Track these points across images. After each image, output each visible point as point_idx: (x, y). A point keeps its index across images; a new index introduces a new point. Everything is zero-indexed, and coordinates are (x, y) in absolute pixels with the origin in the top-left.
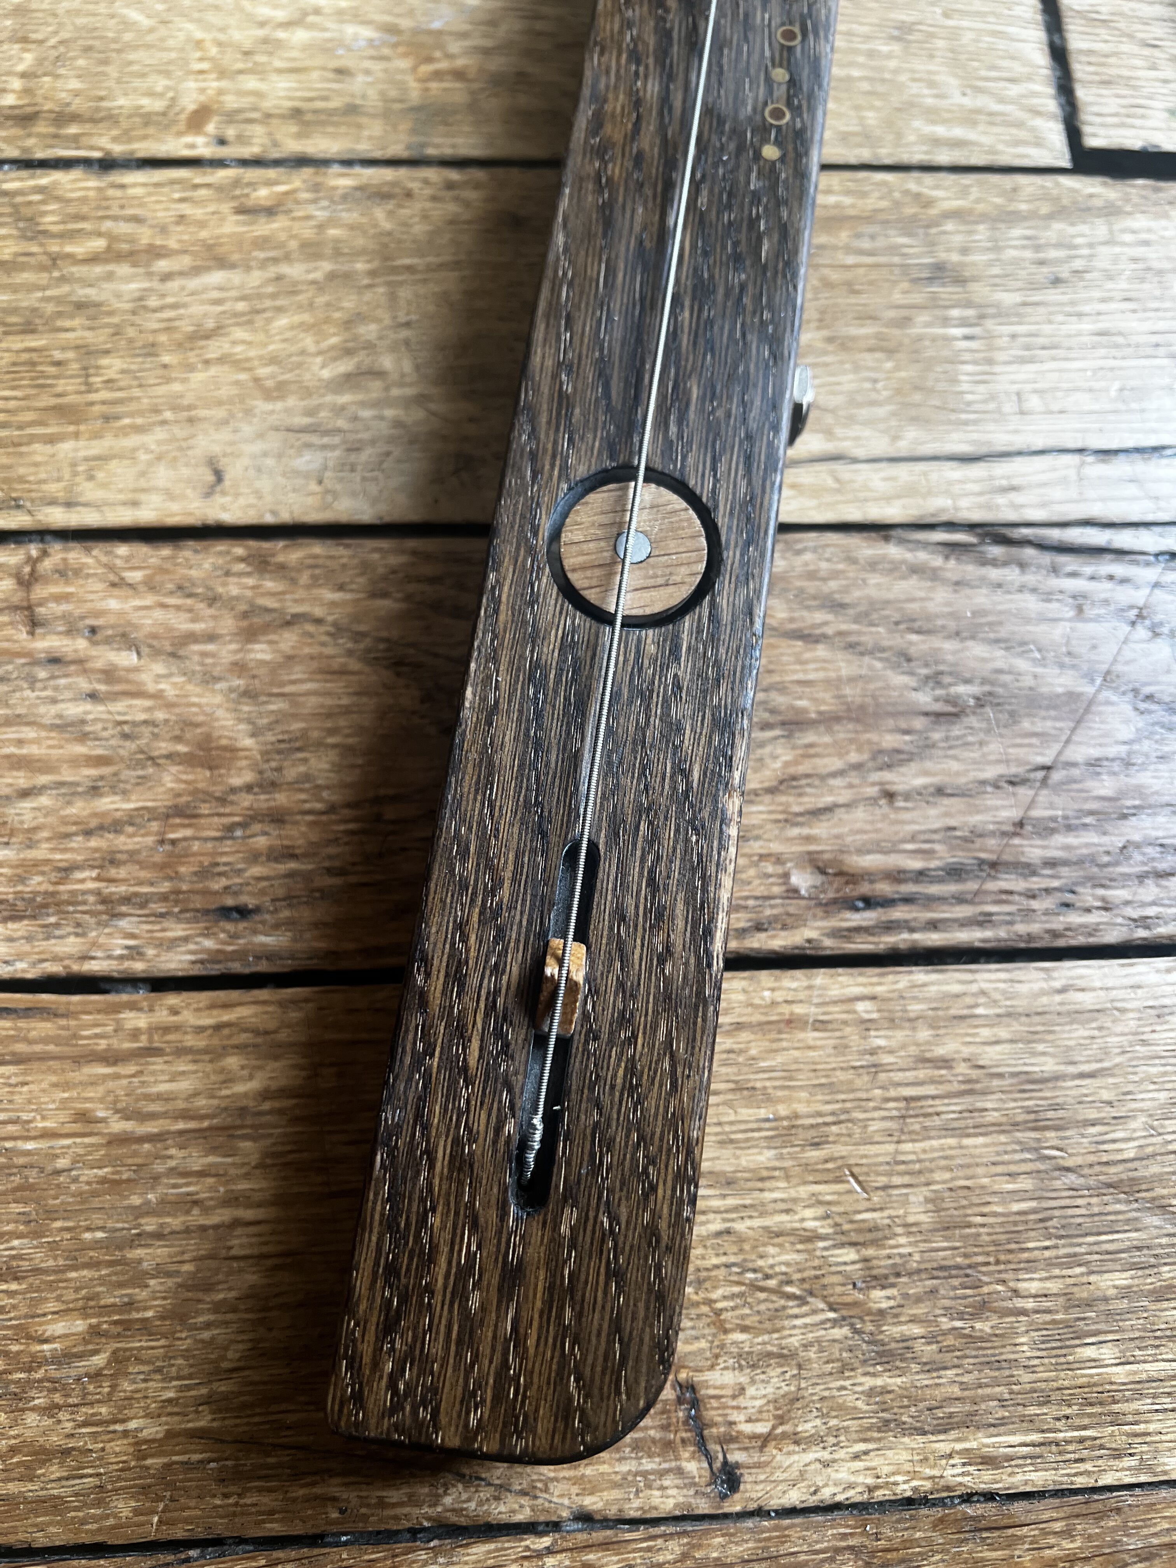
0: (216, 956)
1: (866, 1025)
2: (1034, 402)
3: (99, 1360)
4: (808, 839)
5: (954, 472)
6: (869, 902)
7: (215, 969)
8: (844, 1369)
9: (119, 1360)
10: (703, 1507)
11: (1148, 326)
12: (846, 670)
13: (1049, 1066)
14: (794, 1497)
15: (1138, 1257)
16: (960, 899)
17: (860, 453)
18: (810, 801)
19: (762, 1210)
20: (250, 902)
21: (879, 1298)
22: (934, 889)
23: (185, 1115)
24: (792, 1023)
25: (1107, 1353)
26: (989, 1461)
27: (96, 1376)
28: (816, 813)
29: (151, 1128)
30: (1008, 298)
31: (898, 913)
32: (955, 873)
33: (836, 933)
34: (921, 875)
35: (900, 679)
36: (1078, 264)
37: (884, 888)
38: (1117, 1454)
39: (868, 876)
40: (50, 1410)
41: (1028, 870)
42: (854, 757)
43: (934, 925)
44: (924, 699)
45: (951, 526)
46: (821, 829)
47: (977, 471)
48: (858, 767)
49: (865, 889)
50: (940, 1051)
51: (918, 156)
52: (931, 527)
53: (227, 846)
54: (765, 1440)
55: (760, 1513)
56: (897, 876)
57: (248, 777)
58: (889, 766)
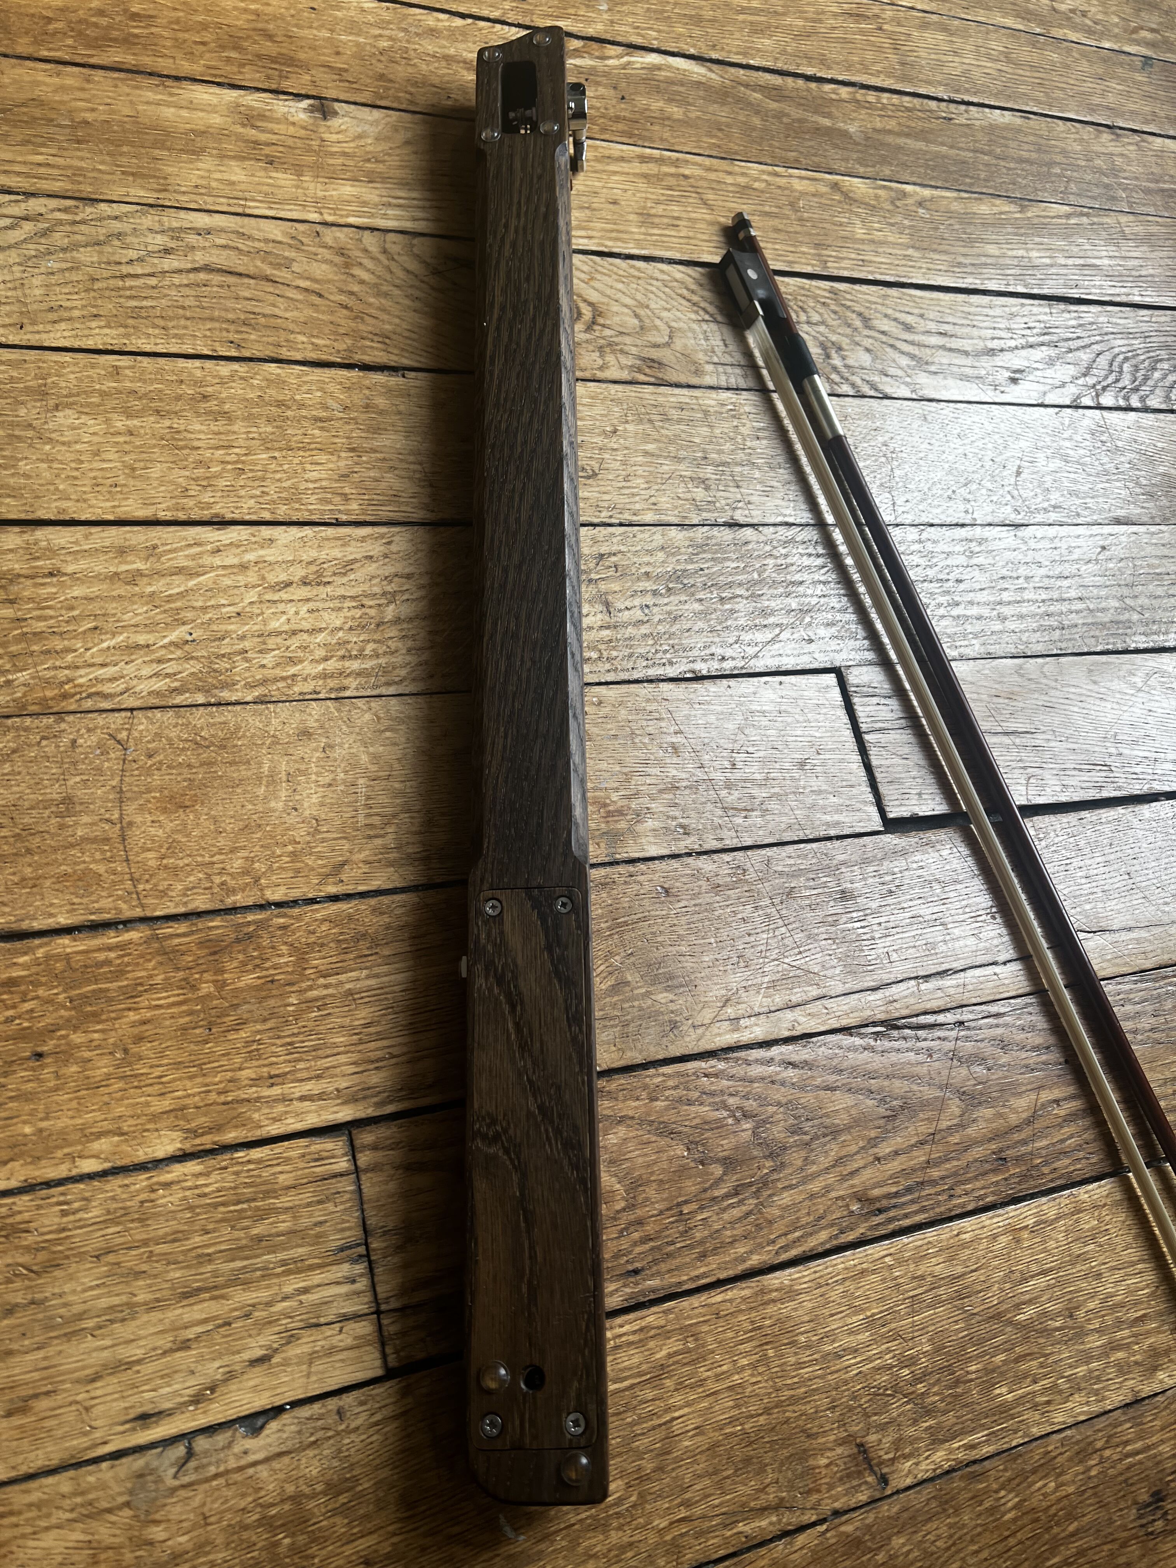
0: (632, 1296)
1: (890, 1267)
2: (894, 956)
3: (633, 1498)
4: (853, 1186)
5: (872, 997)
6: (880, 1211)
7: (632, 1302)
8: (915, 1422)
9: (641, 1495)
10: (878, 1495)
11: (930, 911)
12: (850, 1103)
13: (960, 1270)
14: (909, 1481)
15: (1007, 1346)
16: (913, 1202)
17: (833, 994)
18: (849, 1169)
19: (869, 1360)
20: (638, 1265)
21: (921, 1388)
22: (903, 1199)
23: (640, 1374)
24: (863, 1272)
25: (1004, 1390)
26: (972, 1447)
27: (634, 1506)
28: (853, 1173)
29: (627, 1383)
30: (874, 905)
31: (892, 1214)
32: (909, 1190)
33: (871, 1228)
34: (896, 1195)
35: (870, 1103)
36: (897, 883)
37: (885, 1203)
38: (1016, 1432)
39: (878, 1199)
40: (620, 1528)
41: (933, 1183)
42: (861, 1144)
43: (906, 1216)
44: (882, 1111)
45: (874, 1024)
46: (856, 1181)
47: (879, 994)
48: (863, 1148)
49: (878, 1205)
50: (919, 1273)
51: (822, 834)
52: (867, 1026)
53: (623, 1241)
54: (893, 1460)
55: (898, 1492)
56: (888, 1196)
57: (623, 1204)
58: (875, 1146)
